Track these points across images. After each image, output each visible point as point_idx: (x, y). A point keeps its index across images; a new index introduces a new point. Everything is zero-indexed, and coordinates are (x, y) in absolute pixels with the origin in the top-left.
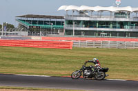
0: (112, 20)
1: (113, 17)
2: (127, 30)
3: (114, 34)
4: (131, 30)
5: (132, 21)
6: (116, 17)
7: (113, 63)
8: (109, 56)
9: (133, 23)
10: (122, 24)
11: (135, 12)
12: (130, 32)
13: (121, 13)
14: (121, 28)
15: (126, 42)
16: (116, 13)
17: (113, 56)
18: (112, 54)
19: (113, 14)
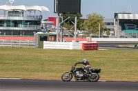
0: (6, 18)
1: (7, 15)
2: (22, 29)
3: (8, 32)
4: (25, 29)
5: (26, 19)
6: (9, 16)
7: (7, 62)
8: (4, 54)
9: (27, 21)
10: (16, 23)
11: (29, 10)
12: (25, 31)
13: (15, 12)
14: (15, 26)
15: (20, 41)
16: (10, 12)
17: (7, 55)
18: (6, 53)
19: (7, 12)
